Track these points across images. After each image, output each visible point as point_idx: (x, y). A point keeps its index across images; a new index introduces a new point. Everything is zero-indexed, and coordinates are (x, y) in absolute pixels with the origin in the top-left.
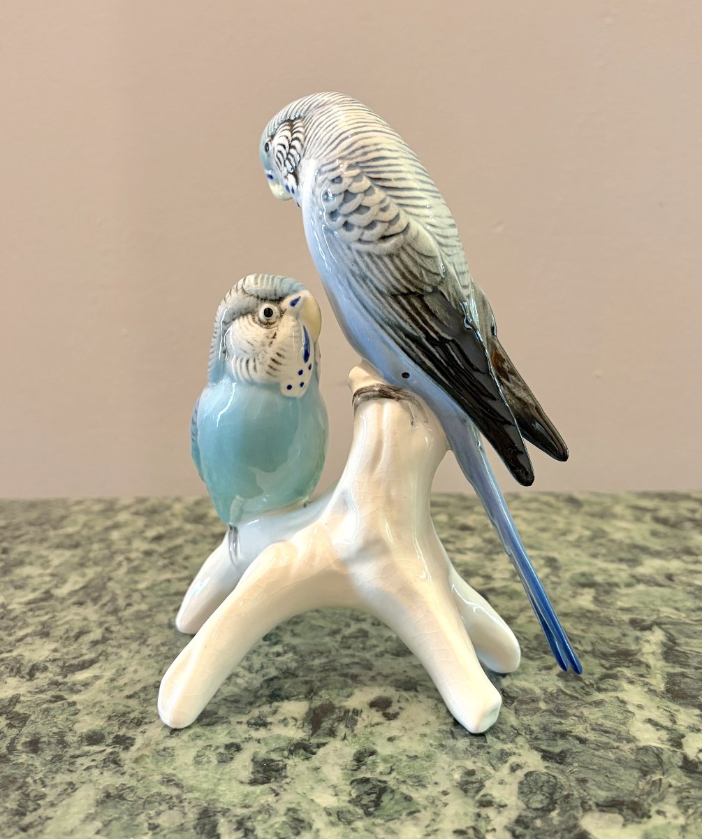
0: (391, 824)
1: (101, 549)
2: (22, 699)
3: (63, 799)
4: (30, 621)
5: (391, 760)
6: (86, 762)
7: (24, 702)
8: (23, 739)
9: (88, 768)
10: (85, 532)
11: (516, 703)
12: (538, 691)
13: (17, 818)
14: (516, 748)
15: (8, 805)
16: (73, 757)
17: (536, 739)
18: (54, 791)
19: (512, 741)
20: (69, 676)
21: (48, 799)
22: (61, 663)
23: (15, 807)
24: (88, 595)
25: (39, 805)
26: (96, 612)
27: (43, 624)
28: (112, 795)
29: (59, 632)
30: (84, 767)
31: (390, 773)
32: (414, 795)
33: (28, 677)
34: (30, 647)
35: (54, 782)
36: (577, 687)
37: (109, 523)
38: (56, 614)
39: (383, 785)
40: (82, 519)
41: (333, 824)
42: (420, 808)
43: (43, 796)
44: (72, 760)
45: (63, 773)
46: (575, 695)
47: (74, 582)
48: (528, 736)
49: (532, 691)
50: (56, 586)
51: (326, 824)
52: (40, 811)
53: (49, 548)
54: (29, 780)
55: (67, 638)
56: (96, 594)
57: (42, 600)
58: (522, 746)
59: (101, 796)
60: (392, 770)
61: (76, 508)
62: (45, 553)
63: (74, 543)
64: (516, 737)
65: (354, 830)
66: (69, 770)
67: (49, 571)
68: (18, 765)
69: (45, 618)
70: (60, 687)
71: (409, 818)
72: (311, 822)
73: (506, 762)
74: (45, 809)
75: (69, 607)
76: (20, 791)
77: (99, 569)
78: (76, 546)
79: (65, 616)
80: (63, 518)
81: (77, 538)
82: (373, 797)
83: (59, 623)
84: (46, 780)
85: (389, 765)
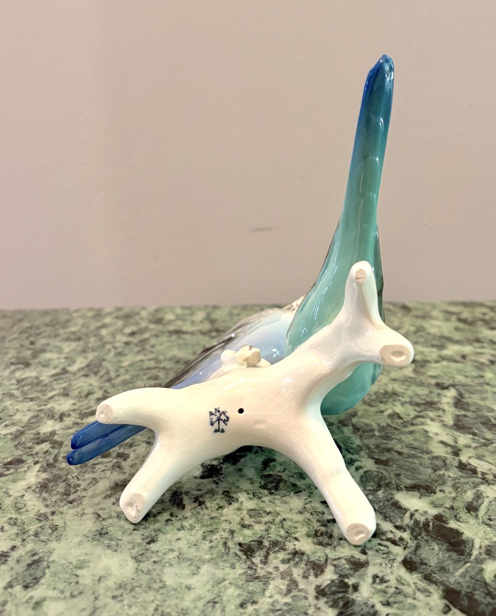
0: (284, 498)
1: (96, 341)
2: (57, 432)
3: (91, 487)
4: (56, 387)
5: (284, 464)
6: (102, 467)
7: (59, 434)
8: (62, 455)
9: (103, 471)
10: (84, 330)
11: (360, 432)
12: (374, 425)
13: (65, 497)
14: (360, 457)
15: (59, 490)
16: (93, 464)
17: (372, 452)
18: (85, 482)
19: (358, 454)
20: (85, 419)
21: (82, 487)
22: (79, 412)
23: (63, 491)
24: (91, 370)
25: (77, 490)
26: (97, 381)
27: (64, 388)
28: (119, 484)
29: (75, 393)
30: (101, 470)
31: (284, 471)
32: (298, 483)
33: (59, 420)
34: (58, 403)
35: (84, 478)
36: (399, 423)
37: (99, 324)
38: (72, 382)
39: (280, 478)
40: (81, 321)
41: (250, 499)
42: (301, 490)
43: (79, 485)
44: (93, 466)
45: (89, 473)
46: (398, 427)
47: (80, 362)
48: (367, 451)
49: (371, 425)
50: (69, 365)
51: (246, 499)
52: (78, 493)
53: (61, 341)
54: (69, 477)
55: (81, 397)
56: (96, 370)
57: (61, 374)
58: (363, 456)
59: (112, 484)
60: (285, 470)
61: (75, 315)
62: (59, 344)
63: (77, 337)
64: (360, 451)
65: (263, 502)
66: (92, 472)
67: (63, 355)
68: (61, 469)
69: (65, 385)
70: (80, 425)
71: (295, 495)
72: (238, 498)
73: (353, 465)
74: (81, 492)
75: (79, 378)
76: (65, 483)
77: (96, 354)
78: (79, 339)
79: (78, 384)
80: (68, 321)
81: (78, 334)
82: (274, 484)
83: (74, 388)
84: (79, 477)
85: (283, 467)
